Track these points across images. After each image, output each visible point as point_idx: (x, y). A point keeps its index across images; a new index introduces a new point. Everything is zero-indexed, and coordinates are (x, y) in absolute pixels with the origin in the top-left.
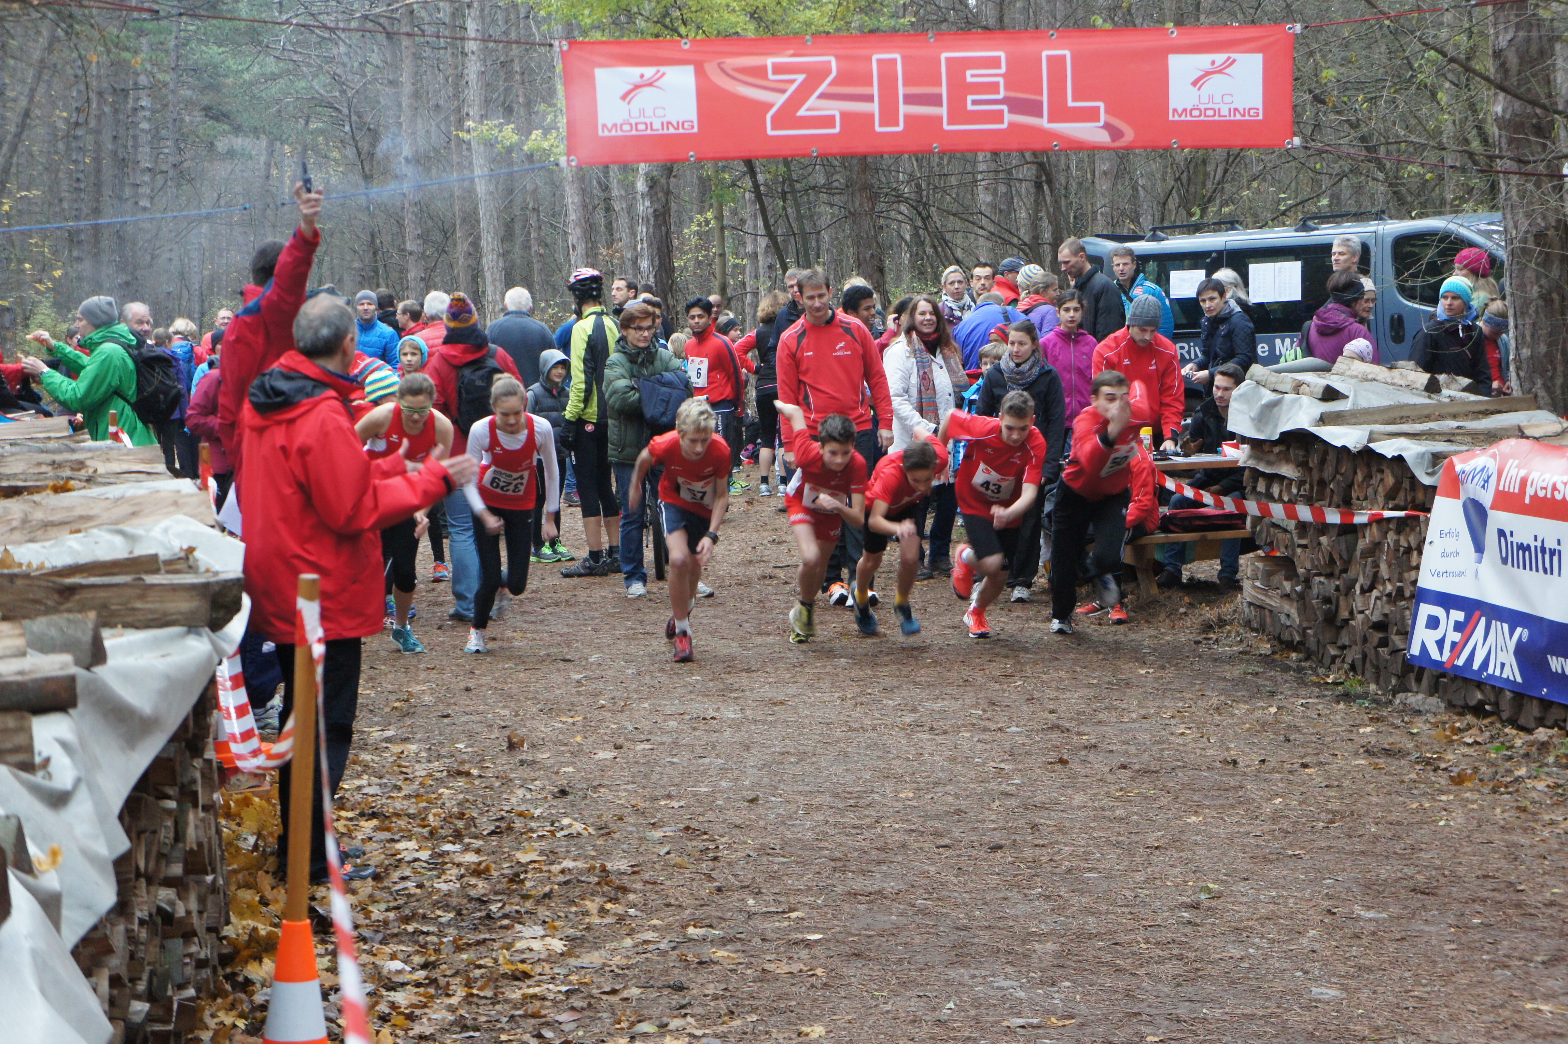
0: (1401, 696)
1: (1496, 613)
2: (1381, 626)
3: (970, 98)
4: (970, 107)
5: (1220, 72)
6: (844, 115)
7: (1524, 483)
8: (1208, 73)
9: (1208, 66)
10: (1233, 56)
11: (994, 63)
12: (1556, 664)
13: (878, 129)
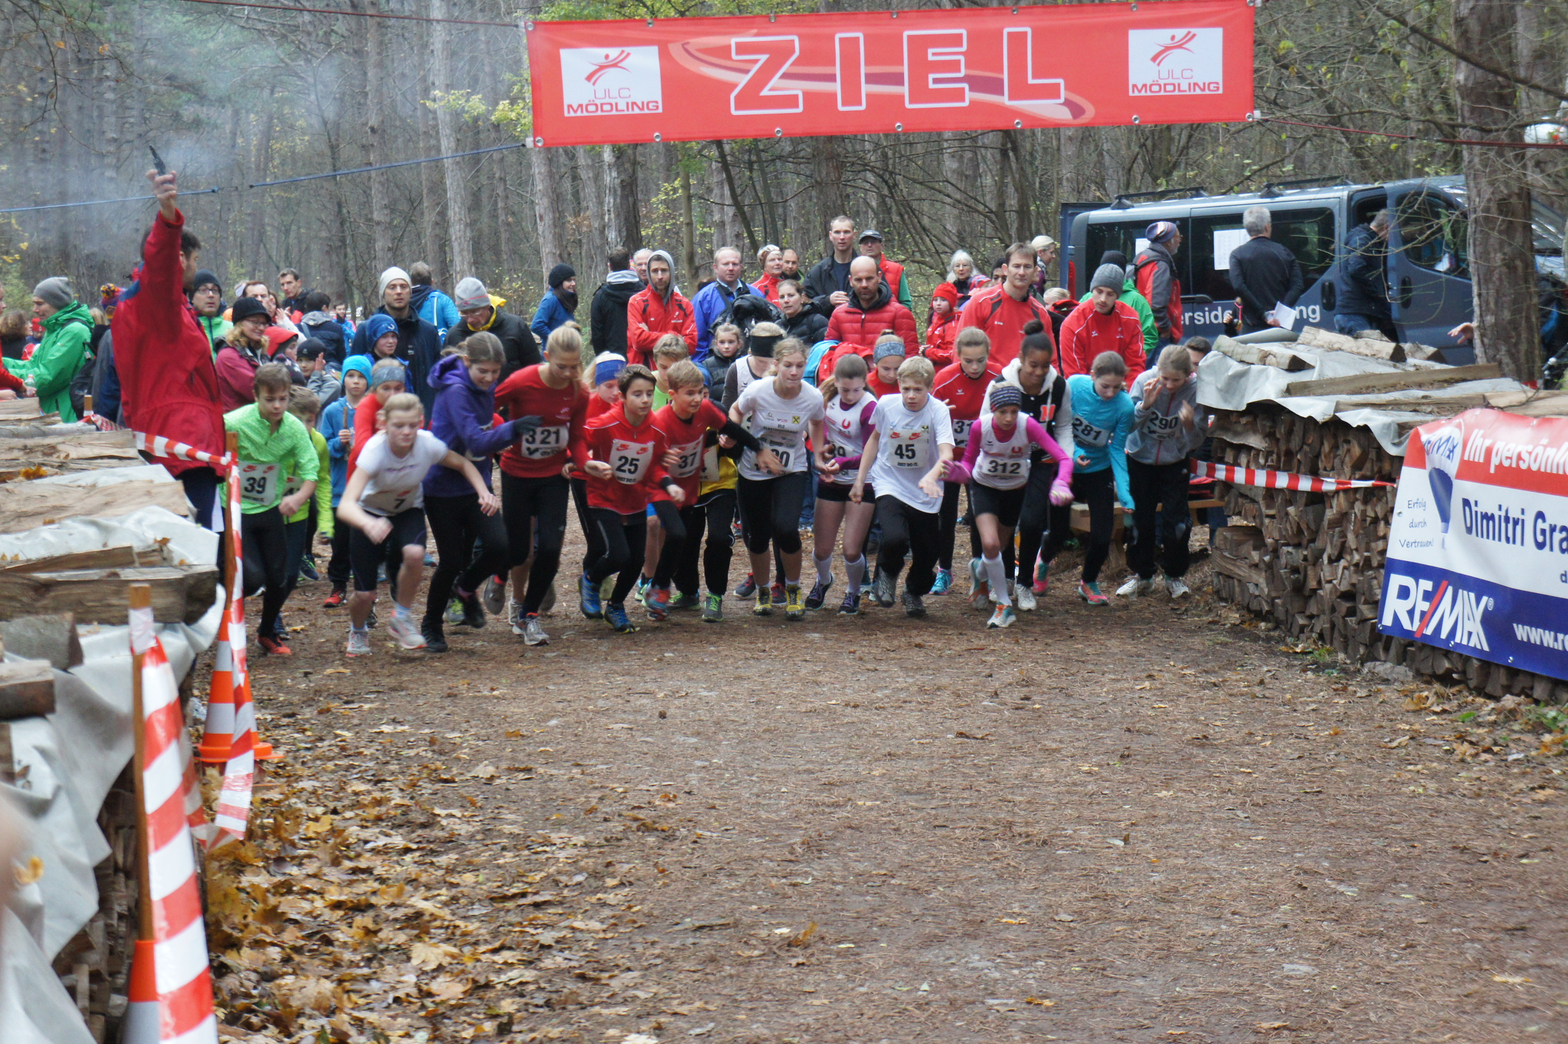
0: (1369, 665)
1: (1462, 582)
2: (1349, 596)
3: (931, 77)
4: (931, 86)
5: (1180, 47)
6: (806, 94)
7: (1489, 452)
8: (1167, 49)
9: (1168, 42)
10: (1194, 31)
11: (956, 40)
12: (1522, 632)
13: (841, 108)
